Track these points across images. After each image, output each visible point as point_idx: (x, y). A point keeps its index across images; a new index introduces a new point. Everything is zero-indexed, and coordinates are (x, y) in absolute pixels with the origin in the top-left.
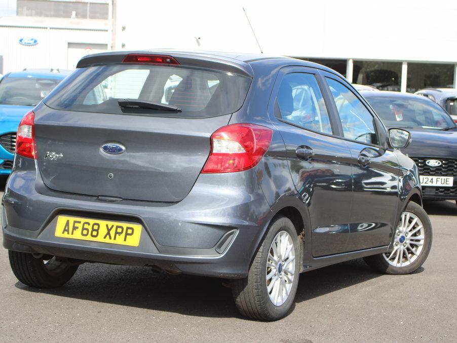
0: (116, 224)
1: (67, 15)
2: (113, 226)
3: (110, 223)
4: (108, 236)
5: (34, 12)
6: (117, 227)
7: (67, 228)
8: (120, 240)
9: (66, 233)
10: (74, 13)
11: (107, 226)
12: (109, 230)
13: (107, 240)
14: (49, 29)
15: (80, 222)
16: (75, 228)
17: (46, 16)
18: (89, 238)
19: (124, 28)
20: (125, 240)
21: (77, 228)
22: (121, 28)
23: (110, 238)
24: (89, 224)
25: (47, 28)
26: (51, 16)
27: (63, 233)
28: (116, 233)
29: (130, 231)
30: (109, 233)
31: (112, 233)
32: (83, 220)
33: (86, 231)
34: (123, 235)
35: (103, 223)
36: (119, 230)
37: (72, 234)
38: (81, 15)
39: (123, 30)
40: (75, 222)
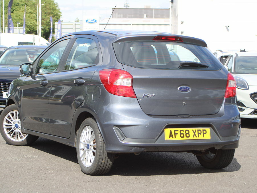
0: (197, 129)
1: (141, 17)
2: (196, 130)
3: (194, 129)
4: (195, 136)
5: (122, 15)
6: (198, 130)
7: (171, 135)
8: (201, 137)
9: (171, 137)
10: (145, 15)
11: (193, 130)
12: (194, 133)
13: (195, 138)
14: (131, 25)
15: (178, 131)
16: (176, 134)
17: (129, 17)
18: (185, 138)
19: (182, 22)
20: (204, 137)
21: (177, 134)
22: (181, 22)
23: (196, 137)
24: (183, 131)
25: (130, 24)
26: (132, 17)
27: (170, 138)
28: (198, 134)
29: (205, 132)
30: (195, 134)
31: (196, 133)
32: (179, 129)
33: (183, 135)
34: (202, 134)
35: (191, 130)
36: (199, 132)
37: (175, 137)
38: (150, 16)
39: (182, 24)
40: (175, 131)
